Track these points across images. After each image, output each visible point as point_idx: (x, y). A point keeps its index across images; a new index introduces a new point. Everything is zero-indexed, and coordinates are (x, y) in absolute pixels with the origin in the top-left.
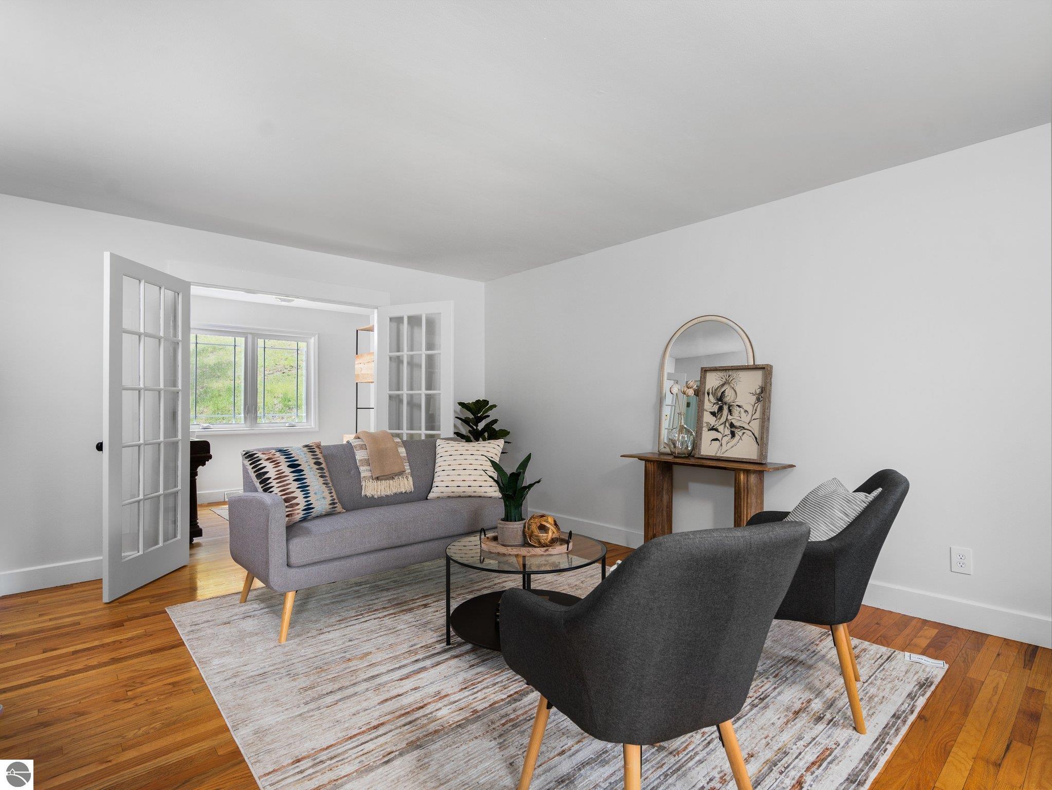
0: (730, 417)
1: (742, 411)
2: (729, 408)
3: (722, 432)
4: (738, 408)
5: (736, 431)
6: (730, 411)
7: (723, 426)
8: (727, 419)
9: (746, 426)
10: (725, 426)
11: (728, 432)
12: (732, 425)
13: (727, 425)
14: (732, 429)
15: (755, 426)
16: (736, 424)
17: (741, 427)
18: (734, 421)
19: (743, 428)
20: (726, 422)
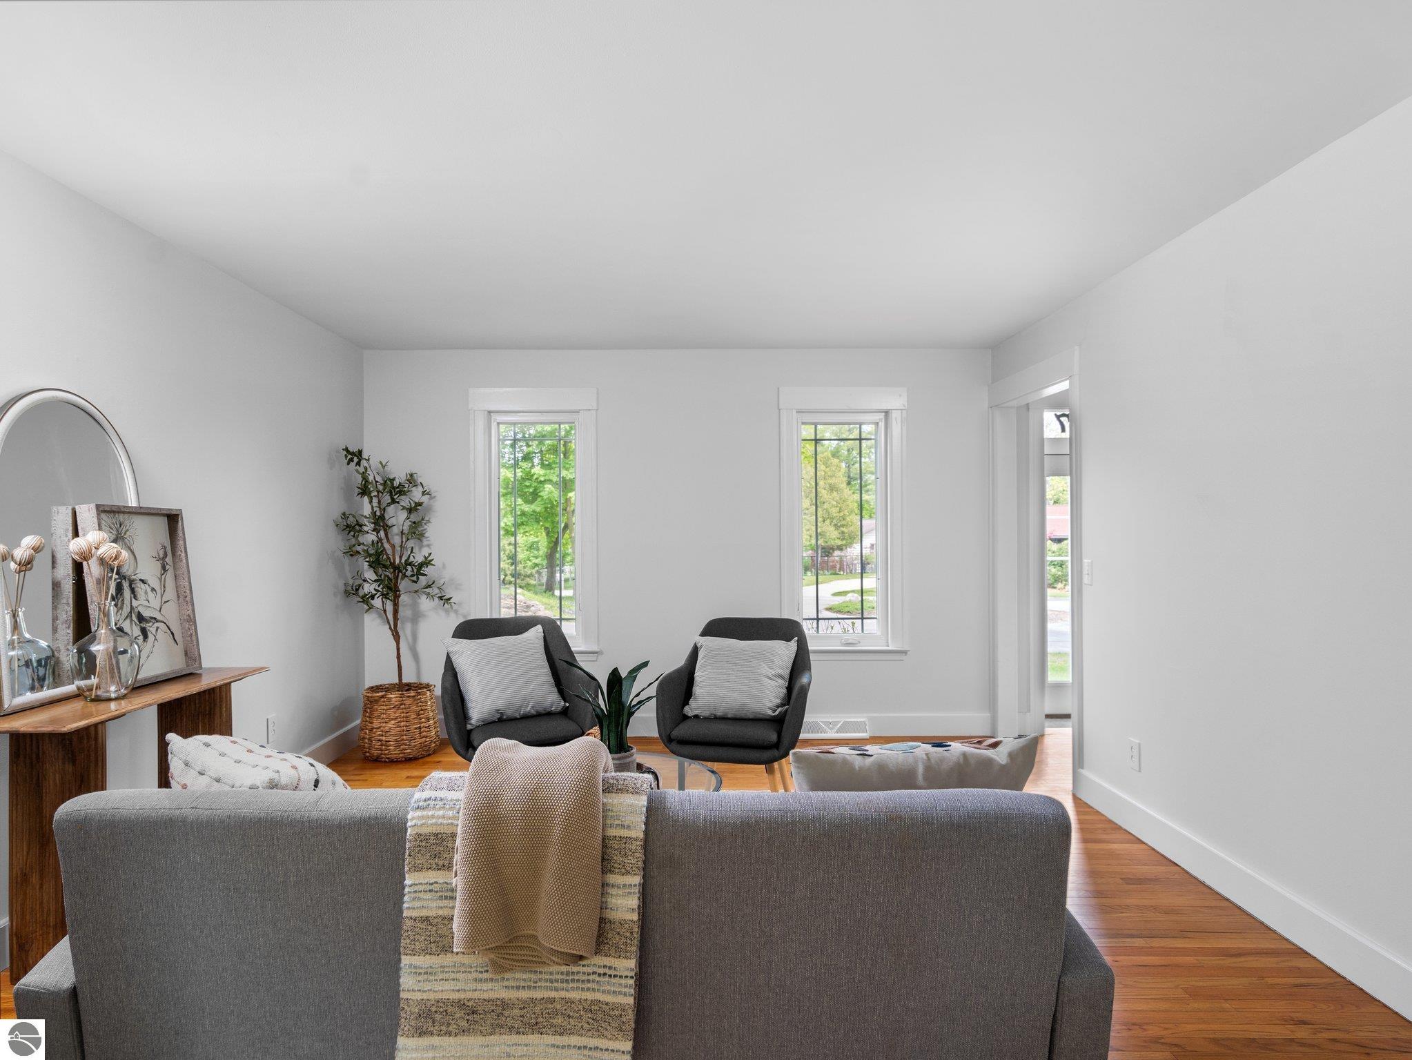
0: (135, 603)
1: (149, 590)
2: (130, 585)
3: (130, 633)
4: (142, 585)
5: (147, 626)
6: (133, 591)
7: (128, 621)
8: (131, 606)
9: (159, 617)
10: (132, 620)
11: (137, 632)
12: (141, 618)
13: (134, 618)
14: (142, 625)
15: (171, 614)
16: (146, 613)
17: (152, 618)
18: (141, 609)
19: (155, 619)
20: (131, 612)
